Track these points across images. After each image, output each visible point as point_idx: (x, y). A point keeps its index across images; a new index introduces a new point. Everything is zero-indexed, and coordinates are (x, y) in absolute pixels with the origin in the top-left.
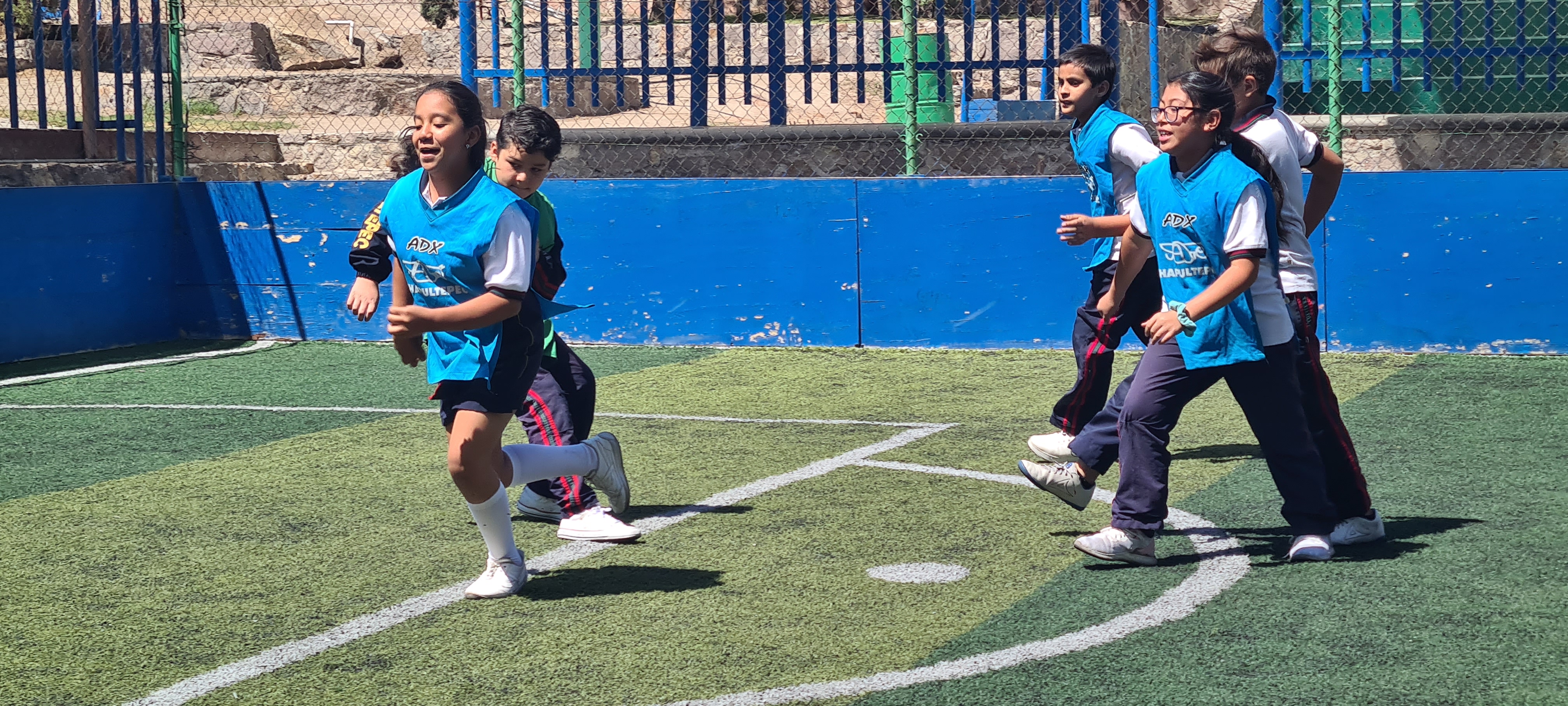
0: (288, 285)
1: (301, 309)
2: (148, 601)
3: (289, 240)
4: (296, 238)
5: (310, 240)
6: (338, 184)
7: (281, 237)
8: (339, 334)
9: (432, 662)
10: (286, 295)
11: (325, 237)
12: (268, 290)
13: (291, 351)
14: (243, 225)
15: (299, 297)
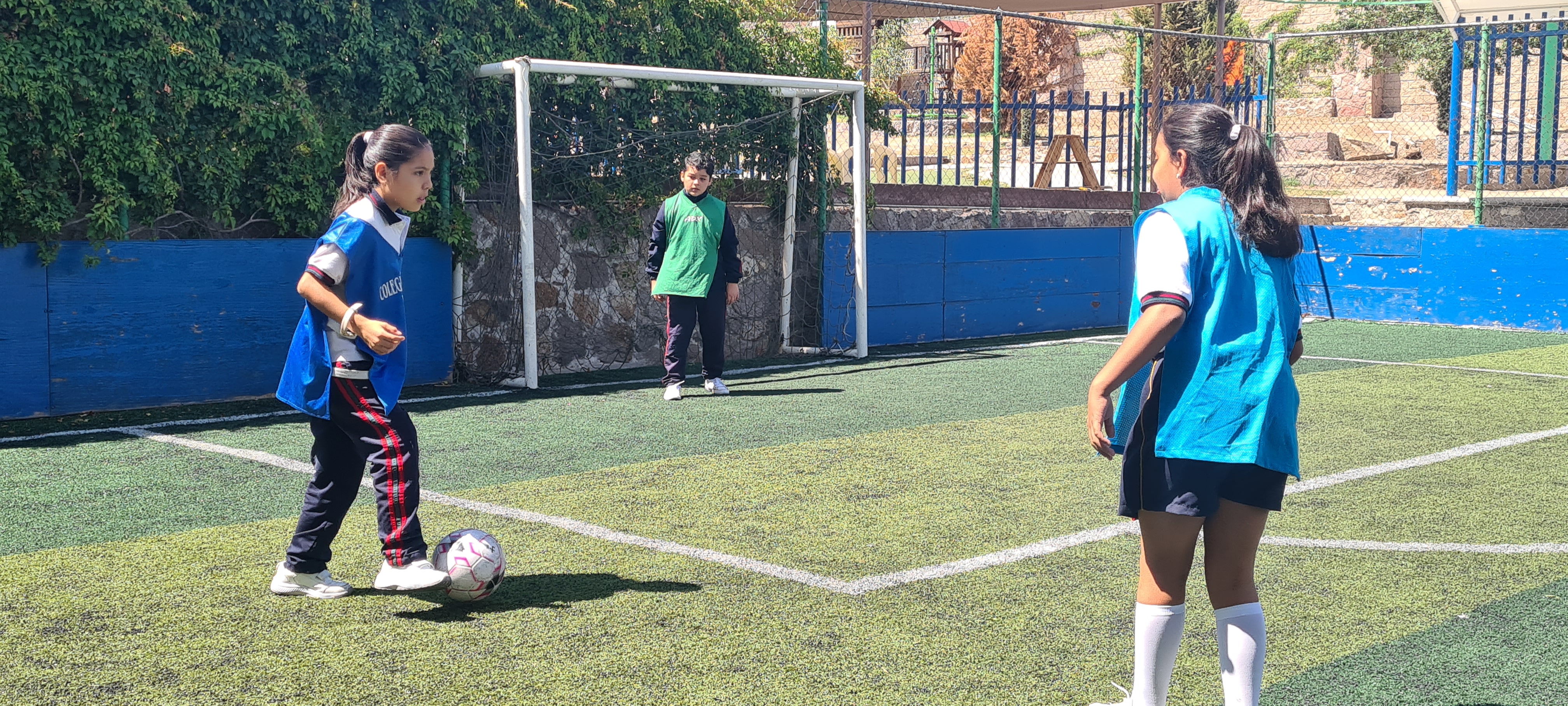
0: (1325, 286)
1: (1332, 301)
3: (1328, 260)
4: (1332, 259)
5: (1341, 260)
6: (1360, 228)
7: (1323, 258)
8: (1354, 316)
9: (1354, 506)
10: (1324, 292)
11: (1350, 259)
12: (1313, 289)
13: (1324, 325)
15: (1331, 294)
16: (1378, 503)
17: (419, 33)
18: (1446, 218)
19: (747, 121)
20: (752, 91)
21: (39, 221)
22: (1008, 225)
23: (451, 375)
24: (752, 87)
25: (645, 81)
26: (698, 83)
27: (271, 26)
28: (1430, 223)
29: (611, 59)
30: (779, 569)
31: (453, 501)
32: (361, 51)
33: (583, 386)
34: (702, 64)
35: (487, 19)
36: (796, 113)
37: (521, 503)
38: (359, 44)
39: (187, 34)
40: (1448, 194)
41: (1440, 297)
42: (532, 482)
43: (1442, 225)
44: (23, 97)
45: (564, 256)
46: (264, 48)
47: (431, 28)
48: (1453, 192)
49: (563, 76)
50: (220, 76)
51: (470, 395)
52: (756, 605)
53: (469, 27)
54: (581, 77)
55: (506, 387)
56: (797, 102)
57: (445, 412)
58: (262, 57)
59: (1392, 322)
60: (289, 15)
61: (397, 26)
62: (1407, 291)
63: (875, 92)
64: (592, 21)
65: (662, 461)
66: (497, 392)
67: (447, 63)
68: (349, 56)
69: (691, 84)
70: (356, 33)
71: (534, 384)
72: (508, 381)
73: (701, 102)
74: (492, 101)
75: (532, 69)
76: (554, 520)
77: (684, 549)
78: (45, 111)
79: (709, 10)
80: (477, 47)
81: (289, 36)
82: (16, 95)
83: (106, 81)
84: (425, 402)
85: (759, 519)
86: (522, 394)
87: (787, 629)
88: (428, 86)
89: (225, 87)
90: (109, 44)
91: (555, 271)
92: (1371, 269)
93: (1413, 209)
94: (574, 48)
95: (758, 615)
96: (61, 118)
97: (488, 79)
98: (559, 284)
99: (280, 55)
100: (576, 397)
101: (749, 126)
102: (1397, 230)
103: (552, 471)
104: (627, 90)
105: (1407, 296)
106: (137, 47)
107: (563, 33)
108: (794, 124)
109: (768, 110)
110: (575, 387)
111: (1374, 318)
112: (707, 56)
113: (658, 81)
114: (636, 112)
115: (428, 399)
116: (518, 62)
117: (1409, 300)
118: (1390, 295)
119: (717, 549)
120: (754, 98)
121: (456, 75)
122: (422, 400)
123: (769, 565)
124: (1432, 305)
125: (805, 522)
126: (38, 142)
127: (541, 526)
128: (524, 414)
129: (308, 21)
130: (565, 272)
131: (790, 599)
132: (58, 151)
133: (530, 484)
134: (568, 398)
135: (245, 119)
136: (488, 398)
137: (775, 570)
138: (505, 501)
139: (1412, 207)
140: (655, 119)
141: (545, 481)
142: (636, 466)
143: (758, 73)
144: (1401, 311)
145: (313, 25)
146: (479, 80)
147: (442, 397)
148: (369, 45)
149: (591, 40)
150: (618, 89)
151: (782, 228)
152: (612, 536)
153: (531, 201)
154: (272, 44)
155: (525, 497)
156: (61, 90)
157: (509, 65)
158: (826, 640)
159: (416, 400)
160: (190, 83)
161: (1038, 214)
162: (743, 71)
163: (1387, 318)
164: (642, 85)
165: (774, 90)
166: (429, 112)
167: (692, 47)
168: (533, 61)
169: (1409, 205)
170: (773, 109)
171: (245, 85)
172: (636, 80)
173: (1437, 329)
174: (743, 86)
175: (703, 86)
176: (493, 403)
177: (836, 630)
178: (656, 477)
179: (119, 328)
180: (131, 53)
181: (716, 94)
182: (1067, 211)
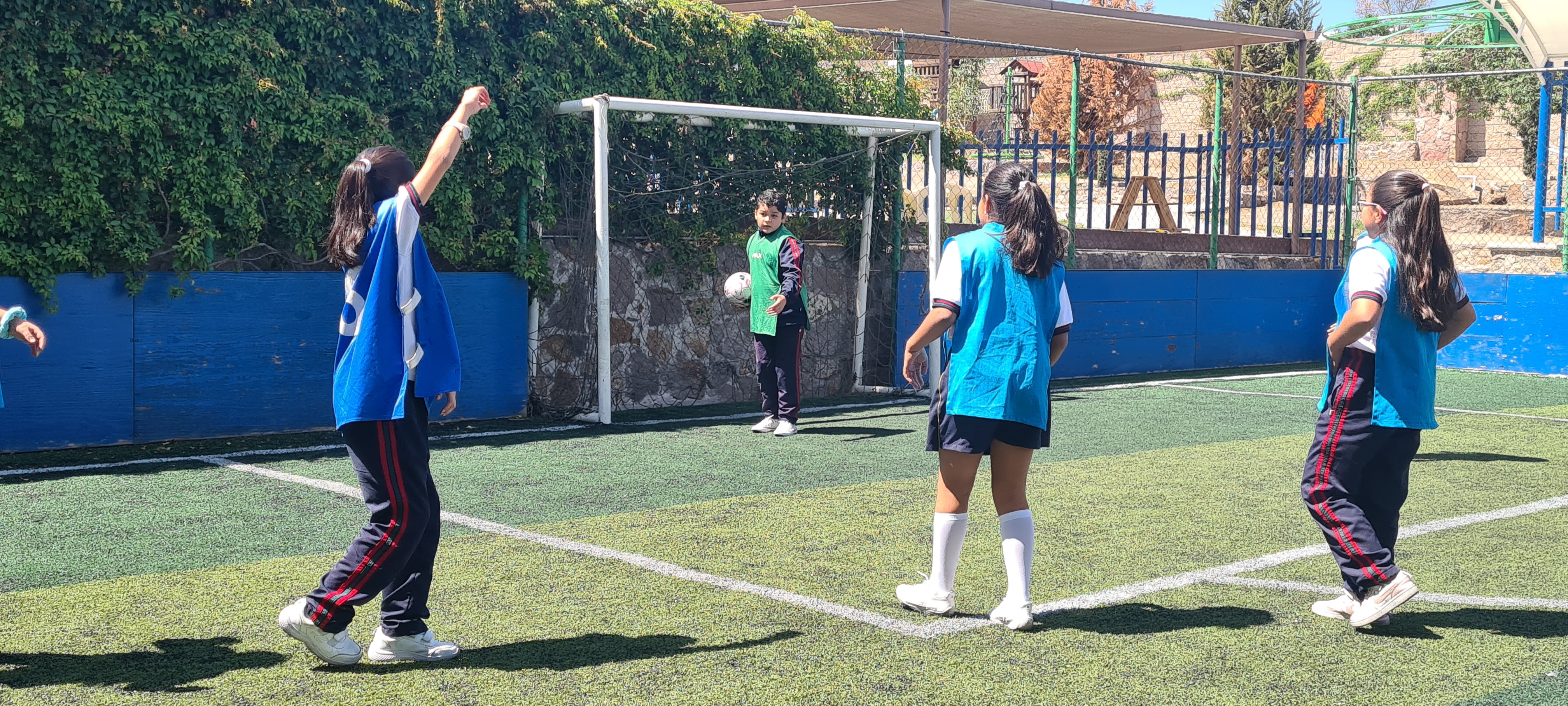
2: (1276, 505)
9: (1437, 559)
16: (1462, 555)
17: (500, 70)
18: (1533, 265)
19: (822, 160)
20: (828, 130)
21: (127, 252)
22: (1084, 267)
23: (525, 409)
24: (828, 126)
25: (722, 119)
26: (775, 122)
27: (357, 63)
28: (1516, 269)
29: (689, 97)
30: (851, 611)
31: (527, 535)
32: (443, 87)
33: (656, 422)
34: (779, 103)
35: (567, 57)
36: (872, 153)
37: (593, 539)
38: (442, 80)
39: (274, 70)
40: (1534, 241)
41: (1526, 344)
42: (604, 517)
43: (1529, 271)
44: (114, 130)
45: (639, 293)
46: (348, 84)
47: (512, 66)
48: (1539, 238)
49: (641, 113)
50: (305, 111)
51: (543, 429)
52: (827, 647)
53: (549, 64)
54: (658, 115)
55: (580, 422)
56: (873, 142)
57: (519, 446)
58: (347, 92)
59: (1475, 370)
60: (374, 52)
61: (479, 63)
62: (1492, 339)
63: (952, 132)
64: (670, 59)
65: (734, 499)
66: (570, 427)
67: (526, 100)
68: (431, 92)
69: (768, 123)
70: (439, 70)
71: (607, 420)
72: (581, 416)
73: (778, 141)
74: (571, 138)
75: (612, 107)
76: (626, 557)
77: (755, 589)
78: (135, 144)
79: (787, 49)
80: (557, 85)
81: (373, 73)
82: (108, 128)
83: (195, 116)
84: (500, 435)
85: (831, 559)
86: (596, 429)
87: (858, 672)
88: (508, 123)
89: (309, 122)
90: (198, 79)
91: (630, 307)
93: (1498, 256)
94: (653, 86)
95: (829, 657)
96: (150, 151)
97: (566, 116)
98: (634, 320)
99: (365, 91)
100: (648, 433)
101: (826, 165)
102: (1482, 276)
103: (623, 507)
104: (704, 128)
105: (1491, 344)
106: (226, 82)
107: (642, 71)
108: (869, 163)
109: (844, 149)
110: (647, 422)
111: (1458, 365)
112: (784, 95)
113: (735, 119)
114: (713, 149)
115: (503, 433)
116: (597, 99)
117: (1493, 348)
118: (1475, 342)
119: (789, 589)
120: (830, 137)
121: (536, 111)
122: (496, 433)
123: (840, 606)
124: (1517, 353)
125: (877, 563)
126: (128, 174)
127: (613, 562)
128: (597, 450)
129: (393, 57)
130: (640, 308)
131: (862, 641)
132: (147, 184)
133: (603, 520)
134: (641, 434)
135: (329, 153)
136: (562, 432)
137: (847, 612)
138: (578, 536)
139: (1497, 253)
140: (731, 158)
141: (618, 517)
142: (707, 503)
143: (834, 112)
144: (1486, 359)
145: (397, 62)
146: (558, 117)
147: (516, 431)
148: (451, 81)
149: (669, 78)
150: (695, 127)
151: (857, 267)
152: (682, 574)
153: (607, 237)
154: (356, 80)
155: (597, 533)
156: (152, 124)
157: (588, 102)
158: (897, 684)
159: (490, 434)
160: (276, 117)
161: (1114, 256)
162: (819, 110)
163: (1471, 365)
164: (719, 122)
165: (850, 129)
166: (508, 148)
167: (770, 86)
168: (612, 98)
169: (1495, 251)
170: (849, 148)
171: (329, 120)
172: (713, 119)
173: (1522, 378)
174: (819, 125)
175: (779, 124)
176: (566, 438)
177: (908, 674)
178: (727, 515)
179: (202, 358)
180: (220, 88)
181: (793, 133)
182: (1144, 253)
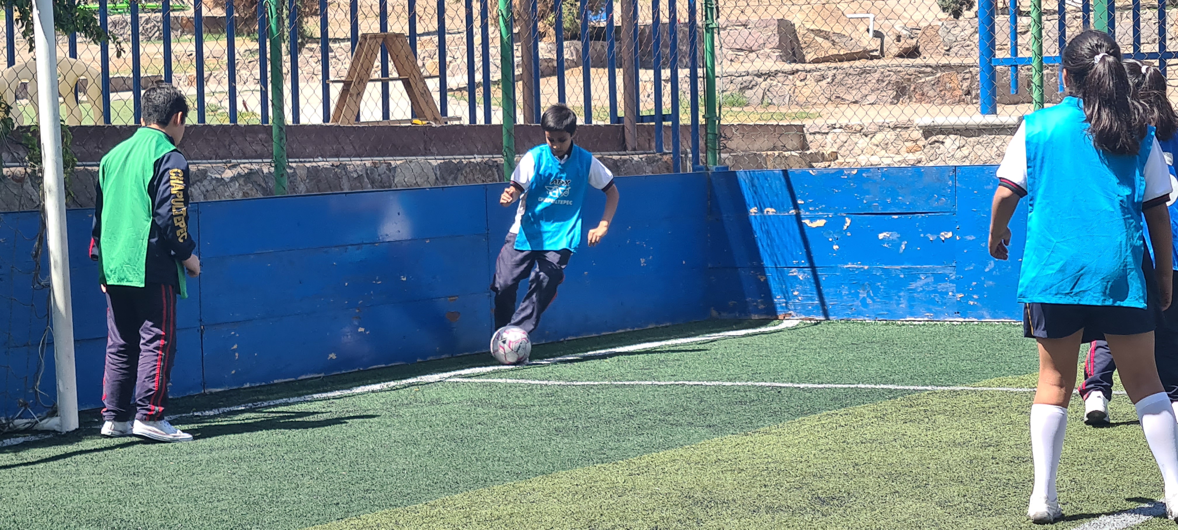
0: (813, 267)
1: (825, 291)
3: (814, 225)
4: (821, 223)
5: (835, 224)
6: (861, 171)
7: (807, 222)
8: (860, 313)
10: (811, 276)
11: (848, 221)
12: (794, 273)
13: (815, 330)
14: (771, 211)
15: (823, 279)
22: (302, 189)
40: (984, 112)
41: (990, 276)
48: (990, 108)
59: (920, 320)
62: (940, 269)
92: (881, 236)
93: (934, 138)
102: (916, 170)
105: (940, 278)
111: (892, 316)
117: (943, 285)
118: (913, 276)
124: (978, 289)
139: (932, 135)
144: (933, 302)
161: (350, 168)
163: (912, 314)
169: (928, 131)
173: (991, 329)
182: (397, 162)
